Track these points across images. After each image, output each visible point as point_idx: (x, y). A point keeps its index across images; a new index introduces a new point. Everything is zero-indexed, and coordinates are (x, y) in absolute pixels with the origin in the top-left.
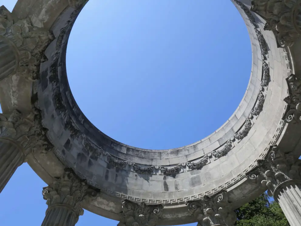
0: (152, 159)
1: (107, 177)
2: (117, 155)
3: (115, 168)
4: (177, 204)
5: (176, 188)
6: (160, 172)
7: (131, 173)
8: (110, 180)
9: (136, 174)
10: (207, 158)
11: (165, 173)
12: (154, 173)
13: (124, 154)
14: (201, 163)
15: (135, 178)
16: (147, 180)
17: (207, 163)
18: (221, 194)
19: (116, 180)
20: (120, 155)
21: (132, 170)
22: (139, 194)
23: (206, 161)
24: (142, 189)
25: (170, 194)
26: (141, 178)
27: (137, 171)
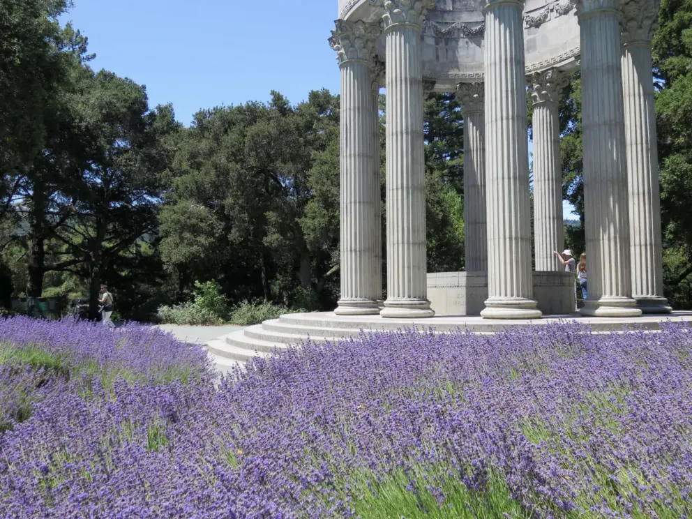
1: (437, 57)
2: (443, 17)
3: (443, 40)
7: (461, 40)
8: (441, 60)
9: (467, 40)
10: (548, 12)
13: (450, 11)
14: (540, 20)
15: (466, 46)
16: (479, 45)
17: (547, 20)
18: (550, 71)
19: (447, 58)
20: (446, 15)
21: (462, 35)
22: (472, 68)
23: (546, 16)
24: (474, 60)
26: (472, 45)
27: (467, 35)
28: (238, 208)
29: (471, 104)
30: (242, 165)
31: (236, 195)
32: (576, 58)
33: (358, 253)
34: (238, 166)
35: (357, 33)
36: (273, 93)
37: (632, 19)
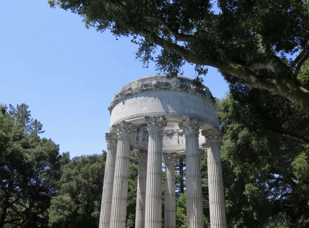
0: (173, 126)
4: (182, 150)
5: (182, 142)
6: (176, 134)
7: (164, 137)
9: (167, 136)
11: (178, 134)
12: (174, 135)
15: (166, 139)
16: (171, 139)
21: (165, 135)
22: (168, 147)
24: (169, 144)
25: (180, 146)
26: (169, 139)
27: (167, 135)
28: (83, 199)
29: (168, 161)
30: (87, 180)
31: (83, 193)
32: (202, 145)
33: (105, 224)
34: (85, 181)
35: (113, 138)
36: (103, 151)
37: (211, 135)
